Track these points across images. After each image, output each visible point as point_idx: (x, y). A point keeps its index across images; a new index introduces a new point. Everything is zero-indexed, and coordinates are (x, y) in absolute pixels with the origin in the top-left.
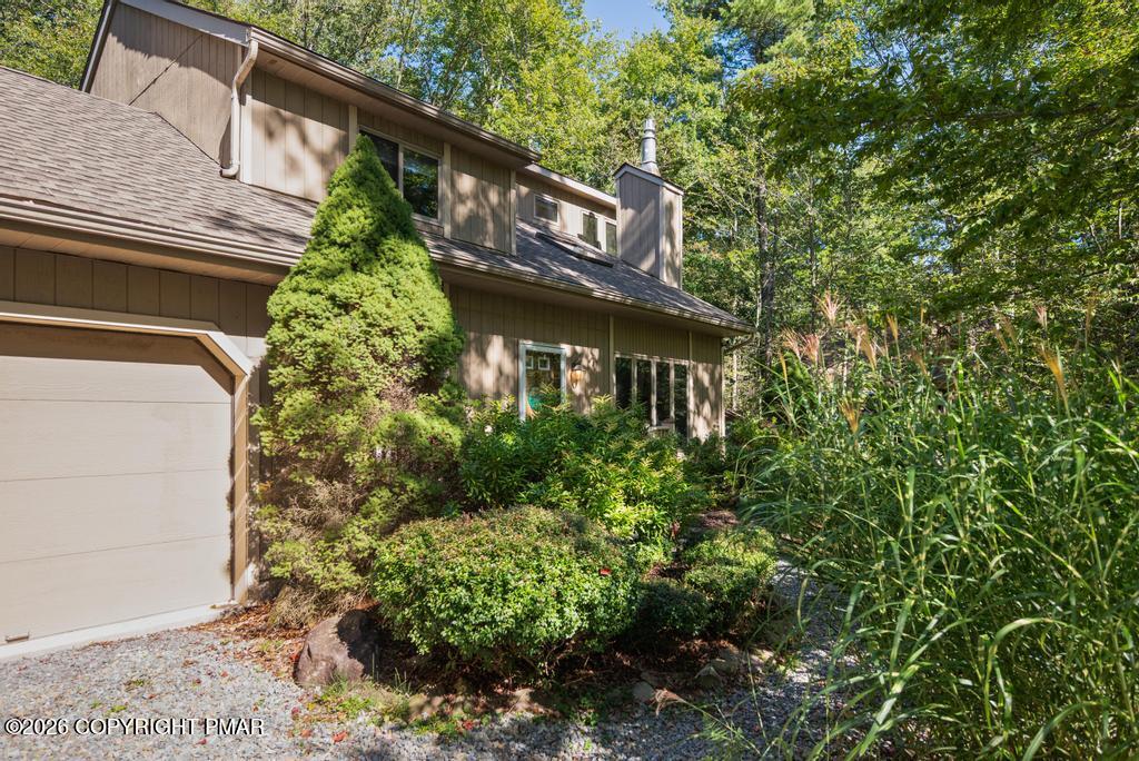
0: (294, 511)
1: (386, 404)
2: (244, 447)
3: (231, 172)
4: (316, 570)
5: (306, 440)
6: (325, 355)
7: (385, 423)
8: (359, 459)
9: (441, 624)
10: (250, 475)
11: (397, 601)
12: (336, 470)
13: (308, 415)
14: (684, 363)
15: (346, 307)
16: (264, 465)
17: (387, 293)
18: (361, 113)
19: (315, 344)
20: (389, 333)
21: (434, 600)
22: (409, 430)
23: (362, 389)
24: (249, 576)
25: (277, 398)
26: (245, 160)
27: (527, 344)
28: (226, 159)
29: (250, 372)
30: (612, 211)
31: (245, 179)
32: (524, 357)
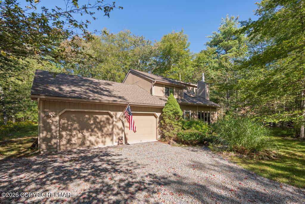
3: (152, 95)
18: (165, 85)
25: (164, 119)
26: (154, 93)
27: (185, 111)
28: (151, 93)
29: (159, 117)
30: (196, 87)
31: (154, 95)
32: (185, 113)
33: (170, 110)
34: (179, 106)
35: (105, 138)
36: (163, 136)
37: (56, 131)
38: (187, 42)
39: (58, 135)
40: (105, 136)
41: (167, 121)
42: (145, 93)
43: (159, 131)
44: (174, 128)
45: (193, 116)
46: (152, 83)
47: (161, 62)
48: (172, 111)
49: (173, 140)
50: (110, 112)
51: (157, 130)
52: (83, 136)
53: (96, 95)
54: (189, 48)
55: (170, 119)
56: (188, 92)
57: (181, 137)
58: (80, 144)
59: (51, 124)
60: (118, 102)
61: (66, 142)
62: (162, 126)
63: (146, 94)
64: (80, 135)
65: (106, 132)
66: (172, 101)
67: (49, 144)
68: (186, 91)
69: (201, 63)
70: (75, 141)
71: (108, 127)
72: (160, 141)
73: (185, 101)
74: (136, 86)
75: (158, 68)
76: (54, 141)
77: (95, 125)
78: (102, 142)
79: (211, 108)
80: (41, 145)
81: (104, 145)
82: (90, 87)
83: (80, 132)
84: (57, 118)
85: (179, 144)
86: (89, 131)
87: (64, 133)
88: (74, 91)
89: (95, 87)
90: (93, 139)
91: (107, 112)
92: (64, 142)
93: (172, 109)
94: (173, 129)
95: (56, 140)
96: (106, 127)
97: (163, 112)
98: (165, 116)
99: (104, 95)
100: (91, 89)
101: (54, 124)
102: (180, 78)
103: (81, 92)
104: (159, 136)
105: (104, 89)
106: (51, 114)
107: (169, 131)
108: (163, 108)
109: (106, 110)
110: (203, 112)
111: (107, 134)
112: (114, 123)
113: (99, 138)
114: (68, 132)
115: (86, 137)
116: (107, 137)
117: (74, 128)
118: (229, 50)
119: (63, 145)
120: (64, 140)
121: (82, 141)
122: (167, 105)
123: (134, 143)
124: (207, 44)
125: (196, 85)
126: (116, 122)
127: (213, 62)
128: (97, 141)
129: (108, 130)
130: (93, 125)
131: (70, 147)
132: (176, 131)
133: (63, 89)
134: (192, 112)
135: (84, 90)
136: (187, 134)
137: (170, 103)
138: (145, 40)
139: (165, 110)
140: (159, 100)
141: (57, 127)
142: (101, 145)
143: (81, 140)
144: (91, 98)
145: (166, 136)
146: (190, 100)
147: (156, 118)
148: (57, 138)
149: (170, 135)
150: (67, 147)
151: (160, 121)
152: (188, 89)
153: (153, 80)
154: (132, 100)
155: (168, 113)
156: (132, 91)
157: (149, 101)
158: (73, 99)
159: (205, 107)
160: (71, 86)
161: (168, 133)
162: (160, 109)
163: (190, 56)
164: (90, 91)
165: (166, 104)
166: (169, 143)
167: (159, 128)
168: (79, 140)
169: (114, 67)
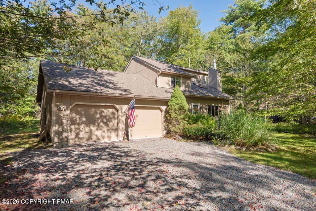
3: (157, 86)
14: (221, 105)
18: (171, 75)
21: (190, 131)
25: (170, 113)
26: (159, 85)
27: (193, 104)
28: (156, 84)
29: (164, 110)
30: (207, 75)
31: (159, 86)
32: (193, 106)
33: (176, 103)
34: (185, 98)
35: (110, 132)
36: (169, 132)
37: (67, 125)
38: (197, 19)
39: (68, 128)
40: (111, 130)
41: (173, 115)
42: (150, 84)
43: (165, 127)
44: (180, 122)
45: (202, 110)
46: (157, 73)
47: (167, 43)
48: (177, 104)
49: (179, 135)
50: (115, 105)
51: (163, 125)
52: (90, 130)
53: (102, 88)
54: (200, 27)
55: (176, 113)
56: (198, 81)
57: (186, 131)
58: (87, 138)
59: (62, 117)
60: (124, 96)
61: (75, 136)
62: (168, 121)
63: (151, 86)
64: (87, 129)
65: (112, 126)
66: (178, 94)
67: (61, 137)
68: (196, 80)
69: (214, 44)
70: (83, 136)
71: (113, 121)
72: (165, 137)
73: (193, 93)
74: (140, 75)
75: (164, 50)
76: (65, 135)
77: (101, 118)
78: (108, 137)
79: (223, 100)
80: (54, 138)
81: (110, 140)
82: (95, 79)
83: (87, 127)
84: (68, 112)
85: (185, 139)
86: (96, 126)
87: (73, 127)
88: (81, 84)
89: (99, 78)
90: (99, 133)
91: (113, 106)
92: (73, 136)
93: (177, 102)
94: (178, 123)
95: (67, 133)
96: (112, 121)
97: (169, 106)
98: (171, 110)
99: (109, 88)
100: (97, 81)
101: (65, 118)
102: (190, 63)
103: (88, 85)
104: (165, 132)
105: (109, 81)
106: (63, 107)
107: (174, 126)
108: (168, 101)
109: (112, 103)
110: (213, 105)
111: (113, 129)
112: (120, 117)
113: (105, 133)
114: (77, 126)
115: (93, 131)
116: (112, 131)
117: (82, 122)
118: (247, 28)
119: (72, 139)
120: (73, 134)
121: (89, 136)
122: (173, 98)
123: (139, 138)
124: (222, 20)
125: (207, 73)
126: (121, 116)
127: (229, 44)
128: (103, 136)
129: (114, 124)
130: (99, 119)
131: (78, 141)
132: (182, 125)
133: (72, 83)
134: (201, 106)
135: (91, 83)
136: (192, 129)
137: (176, 96)
139: (171, 103)
140: (165, 92)
141: (67, 121)
142: (106, 140)
143: (88, 134)
144: (99, 92)
145: (172, 131)
146: (199, 91)
147: (162, 111)
148: (68, 131)
149: (176, 130)
150: (76, 141)
151: (165, 115)
152: (198, 78)
153: (158, 70)
154: (137, 93)
155: (174, 107)
156: (137, 82)
157: (155, 93)
158: (82, 93)
159: (215, 100)
160: (78, 78)
161: (173, 128)
162: (165, 102)
163: (201, 36)
164: (96, 83)
165: (171, 96)
166: (175, 139)
167: (164, 123)
168: (86, 134)
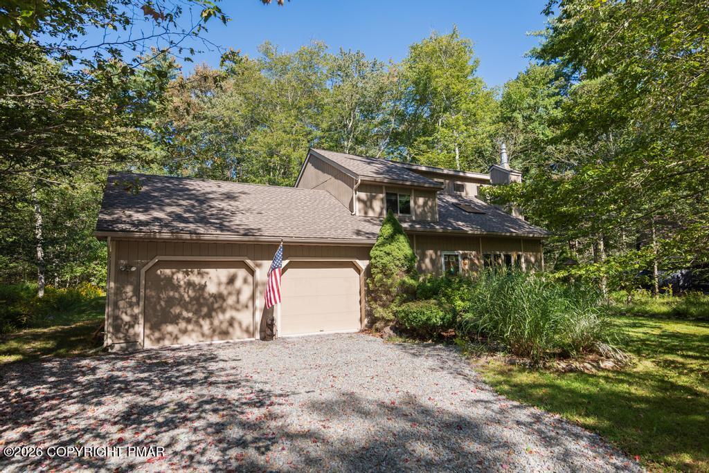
0: (379, 302)
1: (398, 277)
2: (364, 288)
3: (353, 213)
4: (385, 315)
5: (381, 286)
6: (384, 266)
7: (399, 281)
8: (394, 290)
9: (412, 321)
10: (365, 296)
11: (403, 317)
12: (387, 293)
13: (381, 280)
14: (520, 253)
15: (388, 254)
16: (369, 292)
17: (397, 250)
18: (386, 187)
19: (382, 263)
20: (399, 260)
21: (410, 317)
22: (404, 282)
23: (393, 273)
24: (366, 321)
25: (373, 276)
26: (357, 210)
28: (351, 209)
29: (364, 270)
30: (489, 183)
31: (357, 214)
32: (444, 257)
33: (385, 252)
42: (337, 209)
43: (365, 308)
44: (395, 296)
46: (353, 186)
49: (391, 328)
50: (246, 260)
51: (362, 303)
54: (476, 74)
60: (263, 239)
63: (338, 214)
71: (244, 295)
72: (368, 331)
74: (321, 191)
79: (523, 239)
84: (142, 277)
91: (243, 261)
97: (371, 259)
98: (376, 267)
108: (370, 248)
110: (498, 253)
122: (380, 241)
123: (303, 335)
124: (533, 54)
125: (487, 177)
126: (261, 285)
132: (398, 303)
137: (386, 235)
138: (369, 60)
139: (376, 252)
141: (139, 297)
147: (359, 271)
151: (366, 279)
153: (355, 178)
155: (381, 260)
156: (307, 206)
157: (340, 231)
161: (380, 309)
162: (363, 251)
166: (381, 336)
167: (364, 300)
169: (286, 137)
